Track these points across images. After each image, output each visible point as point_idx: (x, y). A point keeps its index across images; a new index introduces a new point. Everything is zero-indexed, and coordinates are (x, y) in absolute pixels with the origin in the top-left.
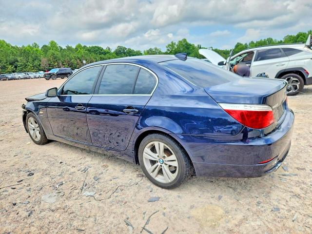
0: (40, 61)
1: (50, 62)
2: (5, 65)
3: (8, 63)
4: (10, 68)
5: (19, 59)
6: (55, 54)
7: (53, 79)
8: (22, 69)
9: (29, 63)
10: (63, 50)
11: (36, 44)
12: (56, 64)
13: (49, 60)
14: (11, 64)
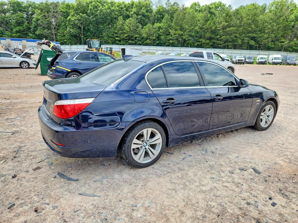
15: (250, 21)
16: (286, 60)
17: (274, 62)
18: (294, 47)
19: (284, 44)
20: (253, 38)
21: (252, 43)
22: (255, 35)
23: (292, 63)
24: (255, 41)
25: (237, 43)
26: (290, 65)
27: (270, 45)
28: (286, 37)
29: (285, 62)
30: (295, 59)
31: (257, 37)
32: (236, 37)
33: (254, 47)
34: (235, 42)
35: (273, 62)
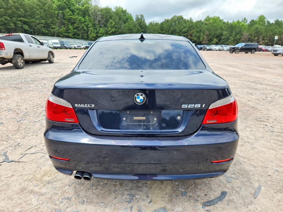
0: (242, 35)
1: (250, 37)
2: (212, 38)
3: (215, 36)
4: (215, 40)
5: (224, 33)
6: (259, 28)
7: (236, 53)
8: (224, 42)
9: (231, 37)
10: (271, 24)
11: (245, 19)
12: (257, 38)
13: (251, 35)
14: (217, 37)
15: (16, 4)
16: (64, 45)
17: (55, 47)
18: (64, 33)
19: (55, 29)
20: (25, 23)
21: (26, 27)
22: (27, 20)
23: (69, 47)
24: (28, 25)
25: (9, 27)
26: (67, 49)
27: (44, 31)
28: (56, 24)
29: (63, 47)
30: (70, 44)
31: (29, 21)
32: (6, 20)
33: (29, 32)
34: (7, 26)
35: (53, 47)
